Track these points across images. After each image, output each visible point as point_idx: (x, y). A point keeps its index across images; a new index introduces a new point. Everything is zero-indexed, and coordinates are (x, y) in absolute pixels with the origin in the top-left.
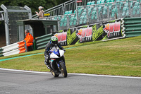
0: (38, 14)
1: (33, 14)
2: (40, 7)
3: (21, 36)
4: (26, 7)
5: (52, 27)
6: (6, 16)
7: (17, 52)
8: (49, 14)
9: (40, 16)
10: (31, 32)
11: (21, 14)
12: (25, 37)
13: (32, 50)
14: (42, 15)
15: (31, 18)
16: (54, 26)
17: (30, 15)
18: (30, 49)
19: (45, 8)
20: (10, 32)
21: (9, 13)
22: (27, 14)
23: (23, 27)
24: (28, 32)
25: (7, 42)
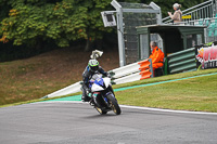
0: (171, 16)
1: (164, 15)
2: (176, 5)
3: (144, 52)
4: (152, 4)
5: (194, 36)
6: (120, 18)
7: (138, 78)
8: (190, 17)
9: (175, 19)
10: (161, 45)
11: (144, 15)
12: (150, 54)
13: (162, 75)
14: (178, 18)
15: (160, 22)
16: (199, 36)
17: (159, 17)
18: (158, 72)
19: (184, 6)
20: (126, 44)
21: (124, 15)
22: (154, 15)
23: (147, 37)
24: (156, 45)
25: (121, 62)
